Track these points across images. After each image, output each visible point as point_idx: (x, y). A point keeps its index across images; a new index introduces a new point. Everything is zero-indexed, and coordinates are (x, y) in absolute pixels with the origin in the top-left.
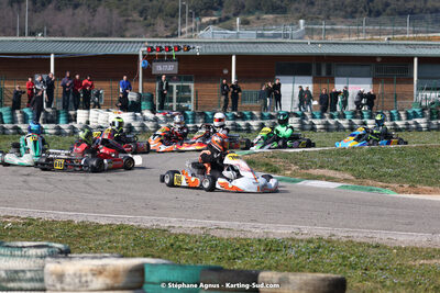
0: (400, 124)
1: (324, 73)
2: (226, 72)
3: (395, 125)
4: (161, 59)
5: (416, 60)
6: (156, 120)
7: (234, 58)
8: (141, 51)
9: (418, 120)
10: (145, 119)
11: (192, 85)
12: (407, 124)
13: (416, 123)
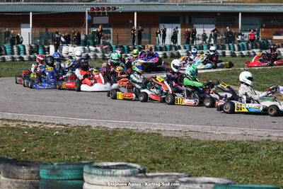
0: (245, 53)
1: (187, 22)
2: (131, 22)
3: (241, 53)
4: (99, 14)
5: (240, 14)
6: (96, 51)
7: (135, 13)
8: (87, 10)
9: (255, 50)
10: (90, 51)
11: (111, 30)
12: (249, 53)
13: (254, 52)
